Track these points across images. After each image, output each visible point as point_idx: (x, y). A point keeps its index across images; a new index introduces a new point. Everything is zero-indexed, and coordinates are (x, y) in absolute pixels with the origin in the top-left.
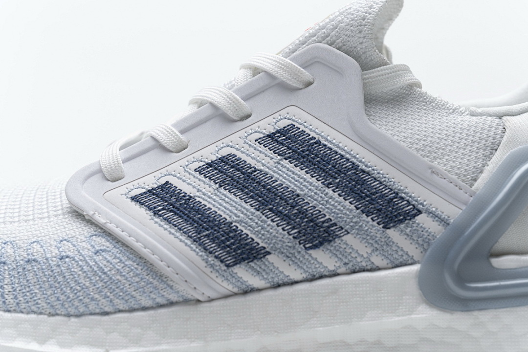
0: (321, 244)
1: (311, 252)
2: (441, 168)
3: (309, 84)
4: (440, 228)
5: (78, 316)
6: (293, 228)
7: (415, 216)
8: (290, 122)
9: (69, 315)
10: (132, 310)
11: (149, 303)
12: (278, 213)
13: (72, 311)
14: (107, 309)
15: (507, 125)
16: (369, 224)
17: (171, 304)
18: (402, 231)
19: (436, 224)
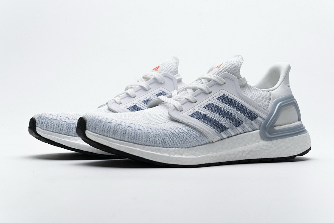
0: (239, 126)
1: (237, 128)
2: (261, 105)
3: (225, 83)
4: (263, 120)
5: (188, 148)
6: (233, 122)
7: (257, 117)
8: (223, 94)
9: (185, 148)
10: (199, 146)
11: (202, 143)
12: (228, 118)
13: (186, 147)
14: (194, 146)
15: (271, 94)
16: (248, 120)
17: (207, 143)
18: (255, 122)
19: (262, 119)
